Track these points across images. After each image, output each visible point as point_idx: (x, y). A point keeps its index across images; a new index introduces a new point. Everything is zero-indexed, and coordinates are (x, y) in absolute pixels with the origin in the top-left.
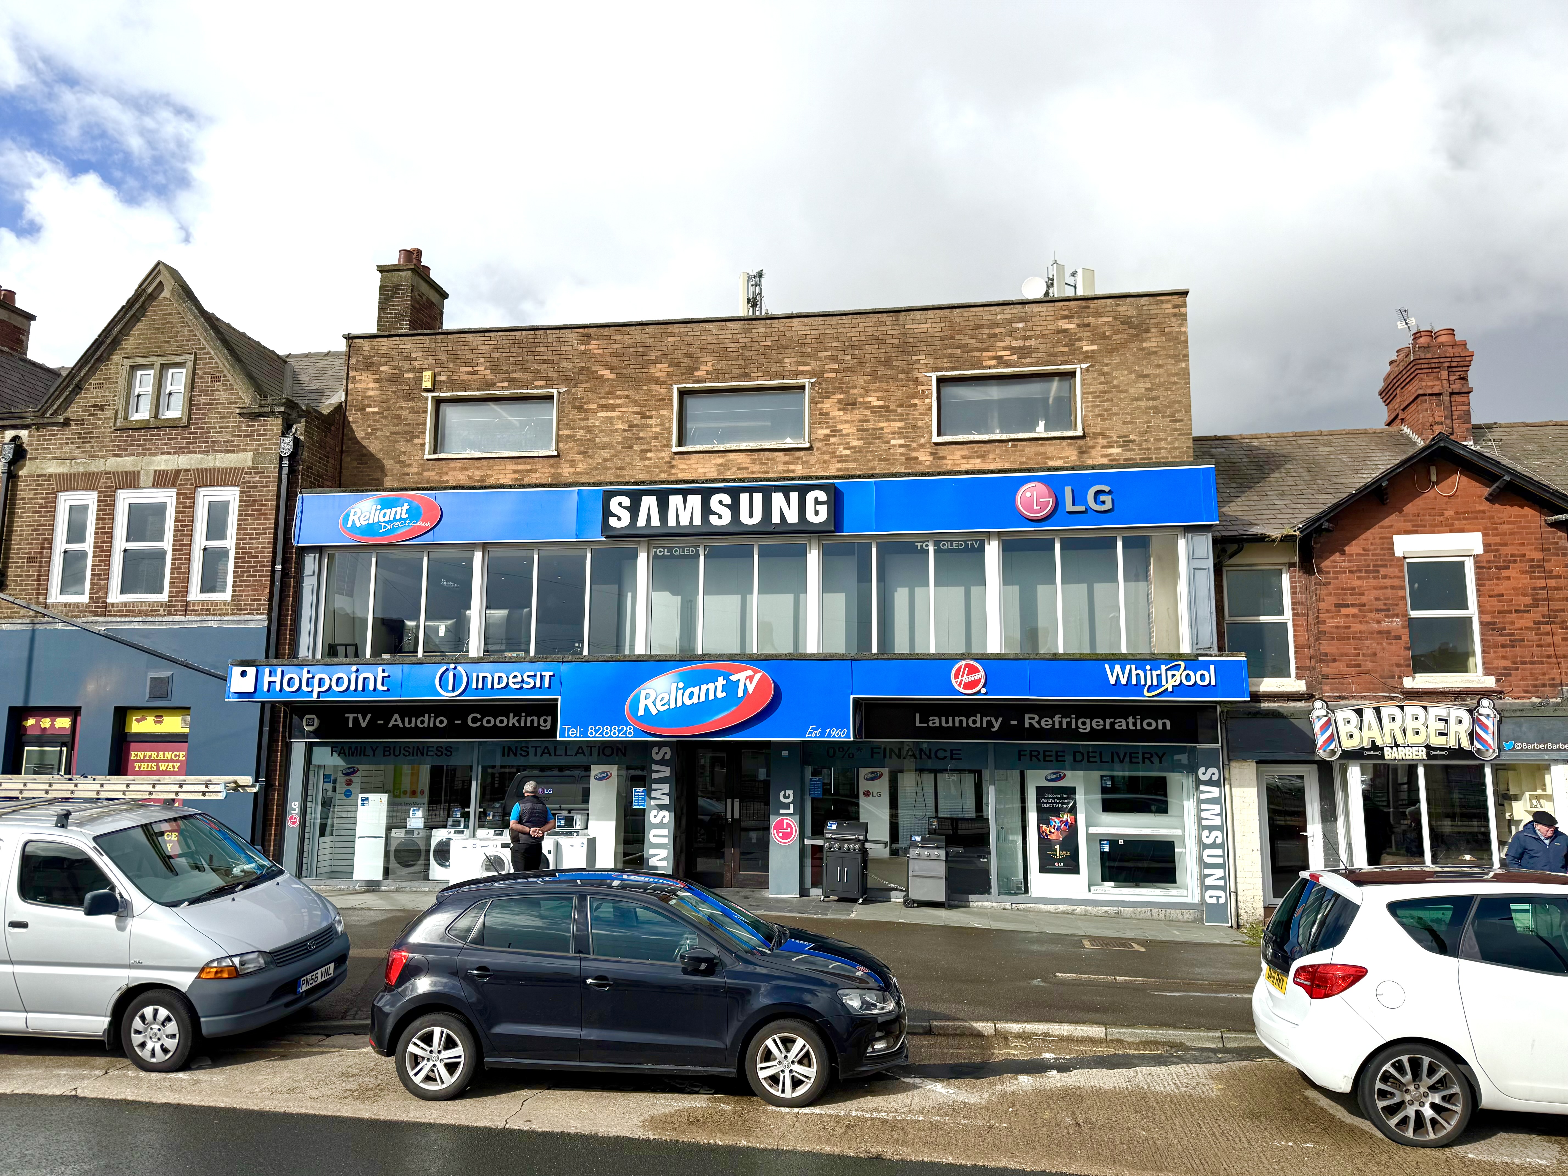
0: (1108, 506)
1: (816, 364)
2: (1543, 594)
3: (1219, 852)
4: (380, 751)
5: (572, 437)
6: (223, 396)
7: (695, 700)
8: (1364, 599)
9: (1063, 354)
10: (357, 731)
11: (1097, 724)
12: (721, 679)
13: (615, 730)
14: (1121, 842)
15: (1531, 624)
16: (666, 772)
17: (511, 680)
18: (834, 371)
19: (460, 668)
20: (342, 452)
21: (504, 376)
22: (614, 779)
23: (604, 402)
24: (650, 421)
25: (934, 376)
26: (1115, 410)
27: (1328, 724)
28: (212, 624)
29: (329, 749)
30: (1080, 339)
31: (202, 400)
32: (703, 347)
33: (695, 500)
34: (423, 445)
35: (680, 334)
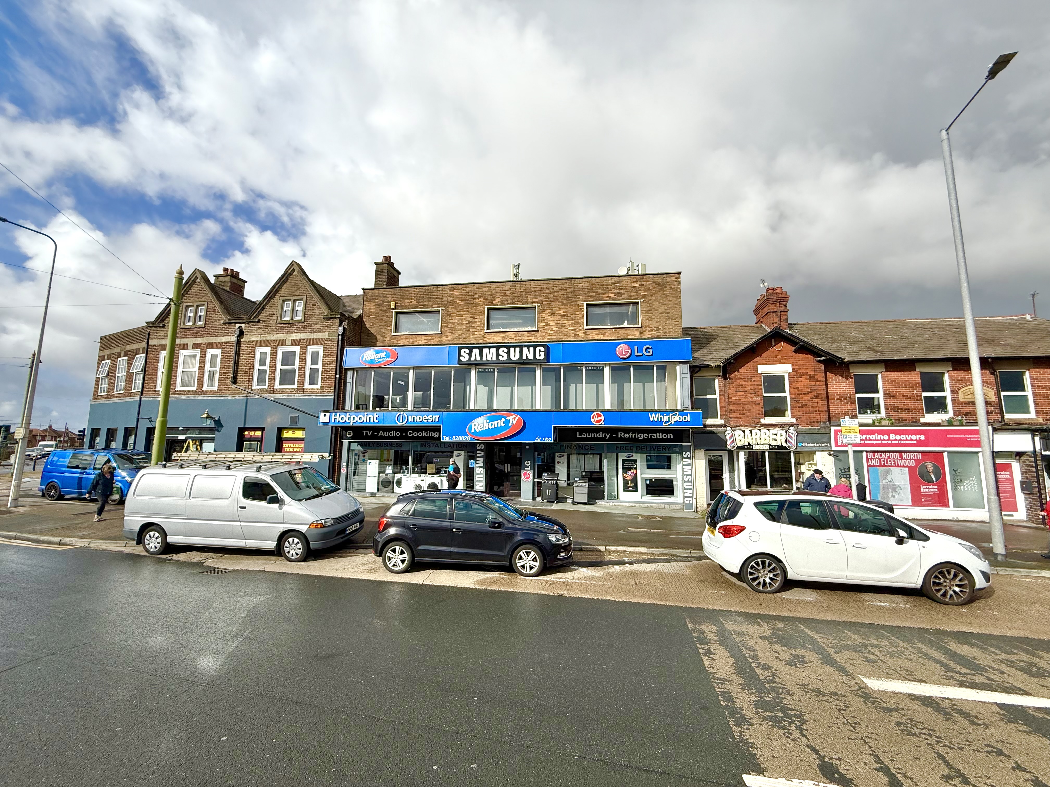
0: (651, 353)
1: (540, 299)
2: (814, 388)
3: (690, 484)
4: (375, 445)
5: (447, 326)
6: (317, 311)
7: (493, 427)
8: (746, 389)
9: (634, 295)
10: (367, 437)
11: (646, 436)
12: (503, 419)
13: (463, 437)
14: (653, 480)
15: (810, 399)
16: (482, 454)
17: (424, 419)
18: (547, 301)
19: (405, 414)
20: (361, 332)
21: (421, 303)
22: (462, 457)
23: (459, 313)
24: (476, 320)
25: (585, 303)
26: (653, 317)
27: (732, 436)
28: (313, 397)
29: (357, 444)
30: (640, 290)
31: (309, 313)
32: (497, 292)
33: (493, 350)
34: (391, 330)
35: (488, 287)
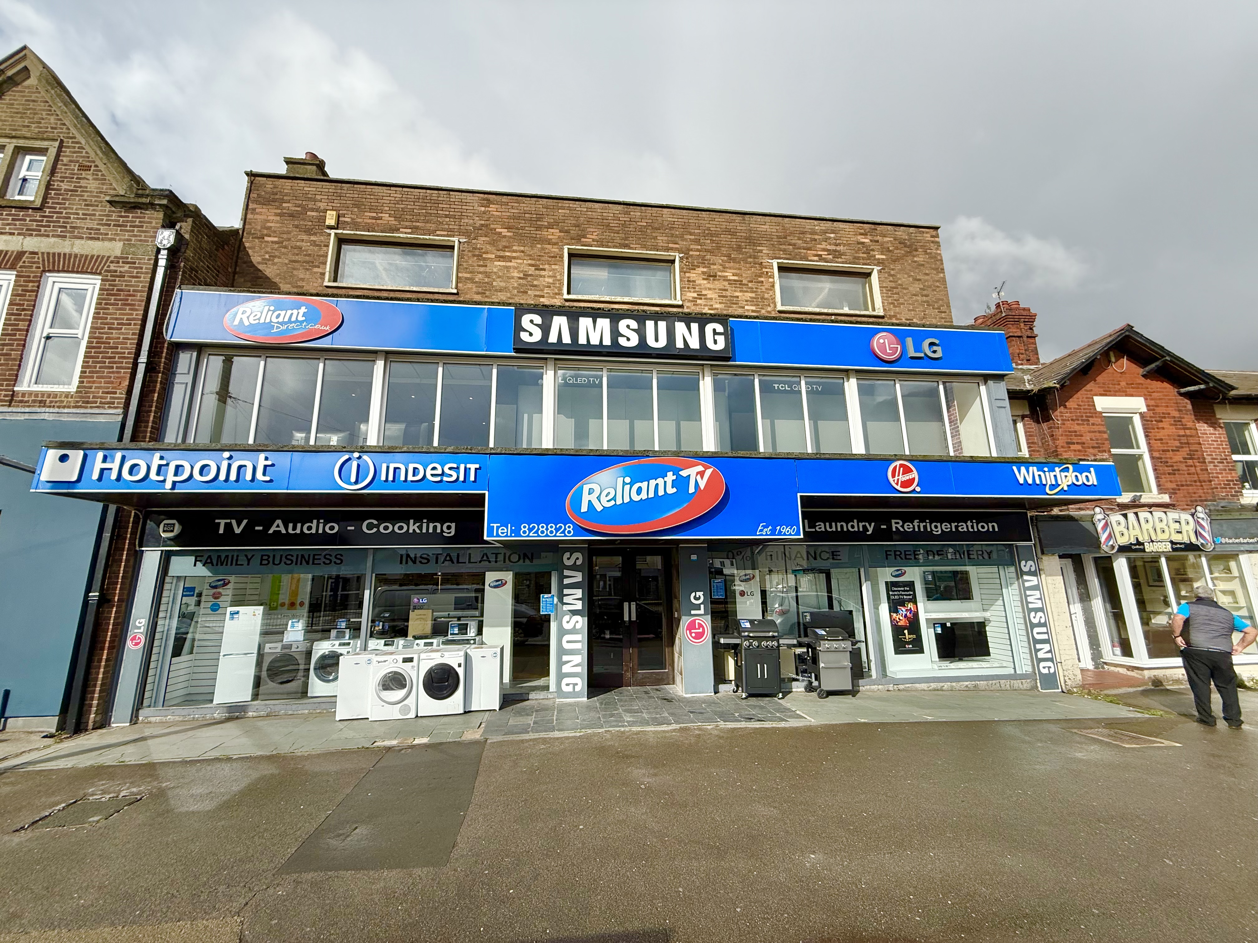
0: (939, 355)
1: (682, 244)
3: (1044, 630)
4: (256, 561)
5: (471, 280)
7: (644, 496)
8: (1083, 439)
10: (230, 538)
11: (946, 527)
12: (670, 474)
13: (552, 527)
15: (1182, 460)
16: (578, 577)
17: (429, 472)
18: (698, 250)
19: (365, 457)
21: (407, 224)
23: (501, 253)
24: (542, 273)
25: (775, 263)
27: (1106, 525)
29: (193, 558)
30: (873, 250)
31: (64, 186)
32: (589, 221)
33: (604, 323)
34: (323, 274)
35: (569, 208)
